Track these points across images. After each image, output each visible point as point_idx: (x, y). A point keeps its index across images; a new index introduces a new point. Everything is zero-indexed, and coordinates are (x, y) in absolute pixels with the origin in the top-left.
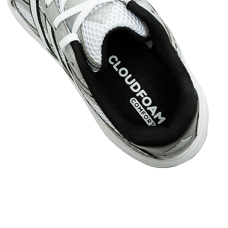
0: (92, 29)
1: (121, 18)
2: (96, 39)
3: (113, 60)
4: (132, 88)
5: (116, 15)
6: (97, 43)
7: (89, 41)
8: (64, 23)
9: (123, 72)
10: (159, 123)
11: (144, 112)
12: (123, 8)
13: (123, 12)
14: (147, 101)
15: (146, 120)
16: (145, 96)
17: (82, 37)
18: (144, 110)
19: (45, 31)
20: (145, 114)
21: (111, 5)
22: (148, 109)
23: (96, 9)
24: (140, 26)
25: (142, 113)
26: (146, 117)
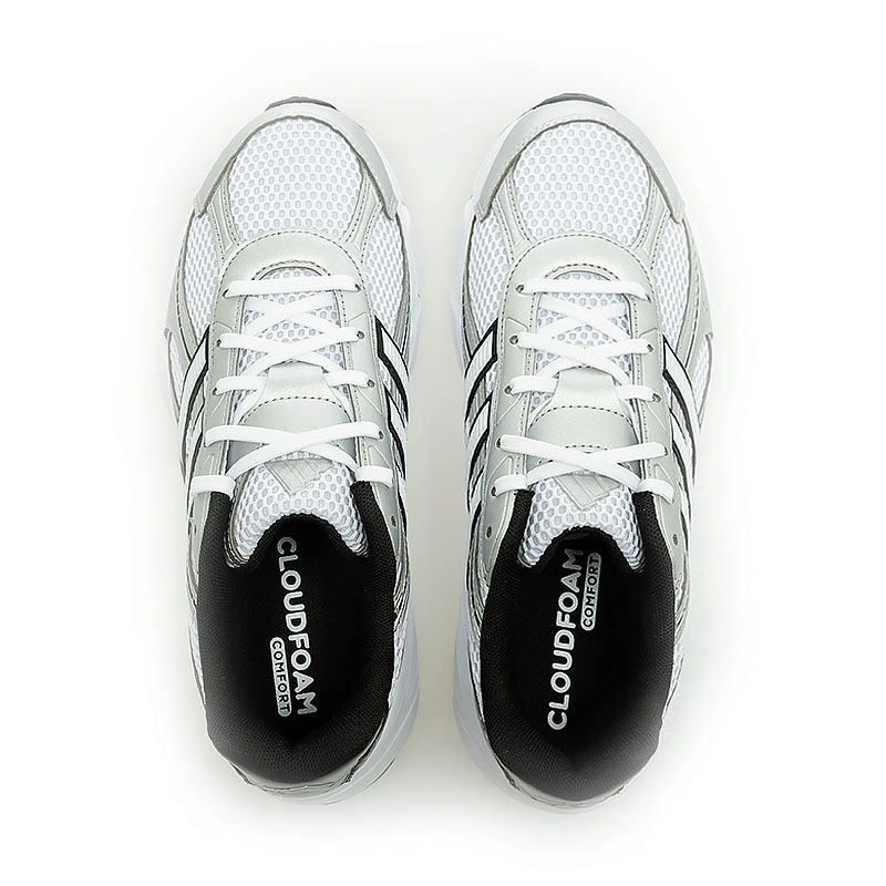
0: (265, 491)
1: (327, 502)
2: (261, 516)
3: (287, 547)
4: (289, 618)
5: (322, 492)
6: (258, 523)
7: (247, 509)
8: (225, 444)
9: (291, 580)
10: (300, 712)
11: (284, 676)
12: (344, 483)
13: (338, 491)
14: (301, 660)
15: (278, 693)
16: (303, 647)
17: (241, 493)
18: (286, 673)
19: (190, 427)
20: (283, 681)
21: (325, 465)
22: (295, 674)
23: (295, 456)
24: (356, 532)
25: (281, 676)
26: (282, 688)
